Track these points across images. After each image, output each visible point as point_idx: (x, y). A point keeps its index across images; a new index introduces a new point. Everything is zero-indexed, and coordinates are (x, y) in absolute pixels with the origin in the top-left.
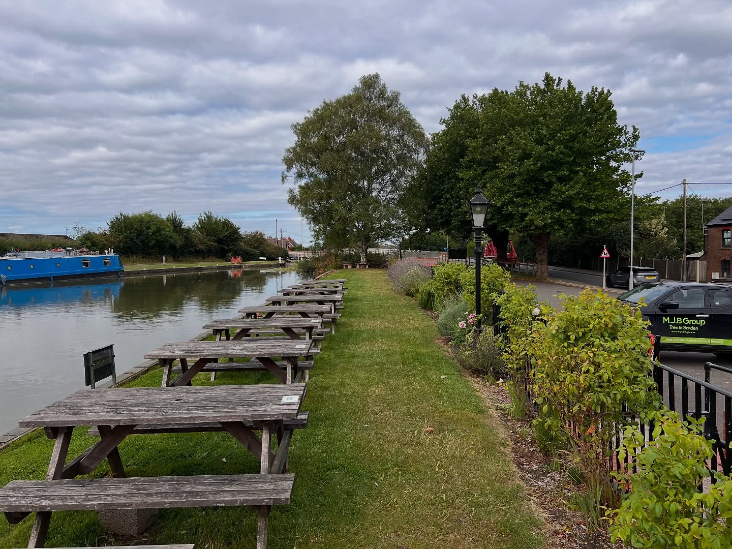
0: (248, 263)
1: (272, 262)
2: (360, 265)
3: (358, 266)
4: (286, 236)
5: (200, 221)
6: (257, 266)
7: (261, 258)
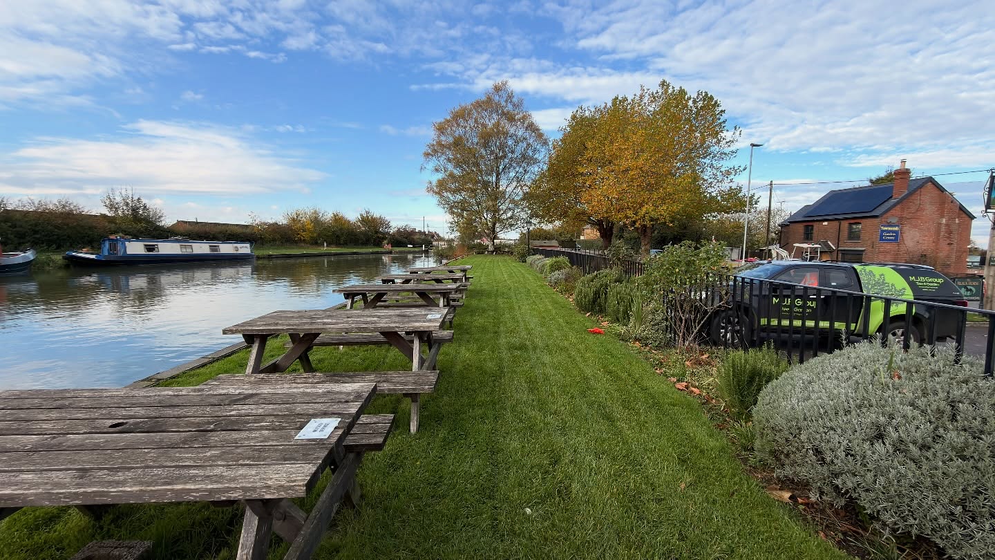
0: (398, 249)
1: (416, 249)
2: (488, 251)
3: (486, 252)
4: (432, 230)
5: (361, 215)
6: (404, 252)
7: (409, 246)
